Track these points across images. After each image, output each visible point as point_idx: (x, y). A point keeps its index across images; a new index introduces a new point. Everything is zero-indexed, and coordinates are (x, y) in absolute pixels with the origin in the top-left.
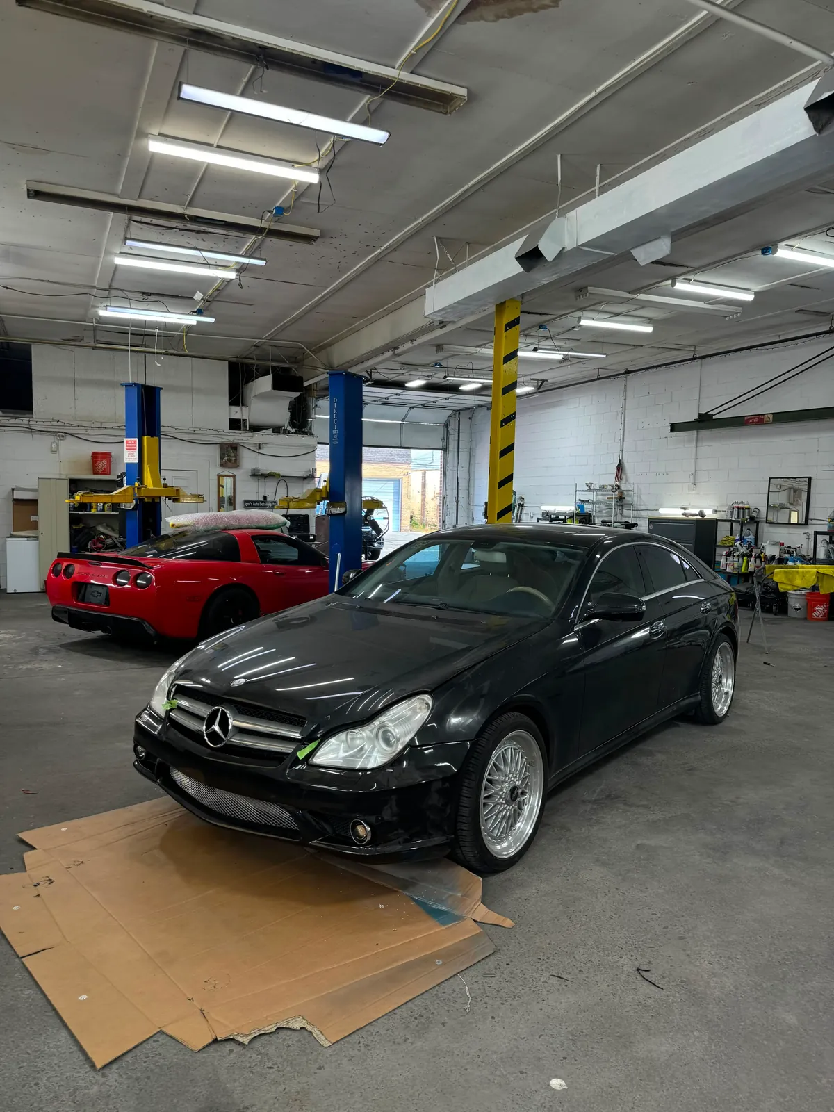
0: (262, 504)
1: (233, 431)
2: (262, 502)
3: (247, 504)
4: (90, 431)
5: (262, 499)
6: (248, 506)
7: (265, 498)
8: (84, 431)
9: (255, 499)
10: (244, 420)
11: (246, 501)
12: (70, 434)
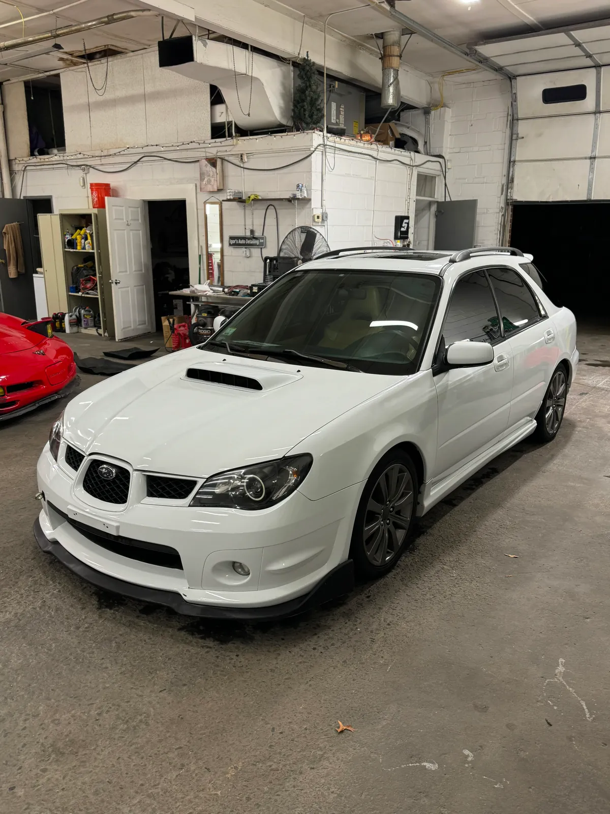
0: (248, 242)
1: (218, 140)
2: (249, 239)
3: (233, 242)
4: (104, 161)
5: (248, 234)
6: (234, 245)
7: (252, 232)
8: (98, 162)
9: (241, 234)
10: (230, 123)
11: (231, 238)
12: (90, 166)
